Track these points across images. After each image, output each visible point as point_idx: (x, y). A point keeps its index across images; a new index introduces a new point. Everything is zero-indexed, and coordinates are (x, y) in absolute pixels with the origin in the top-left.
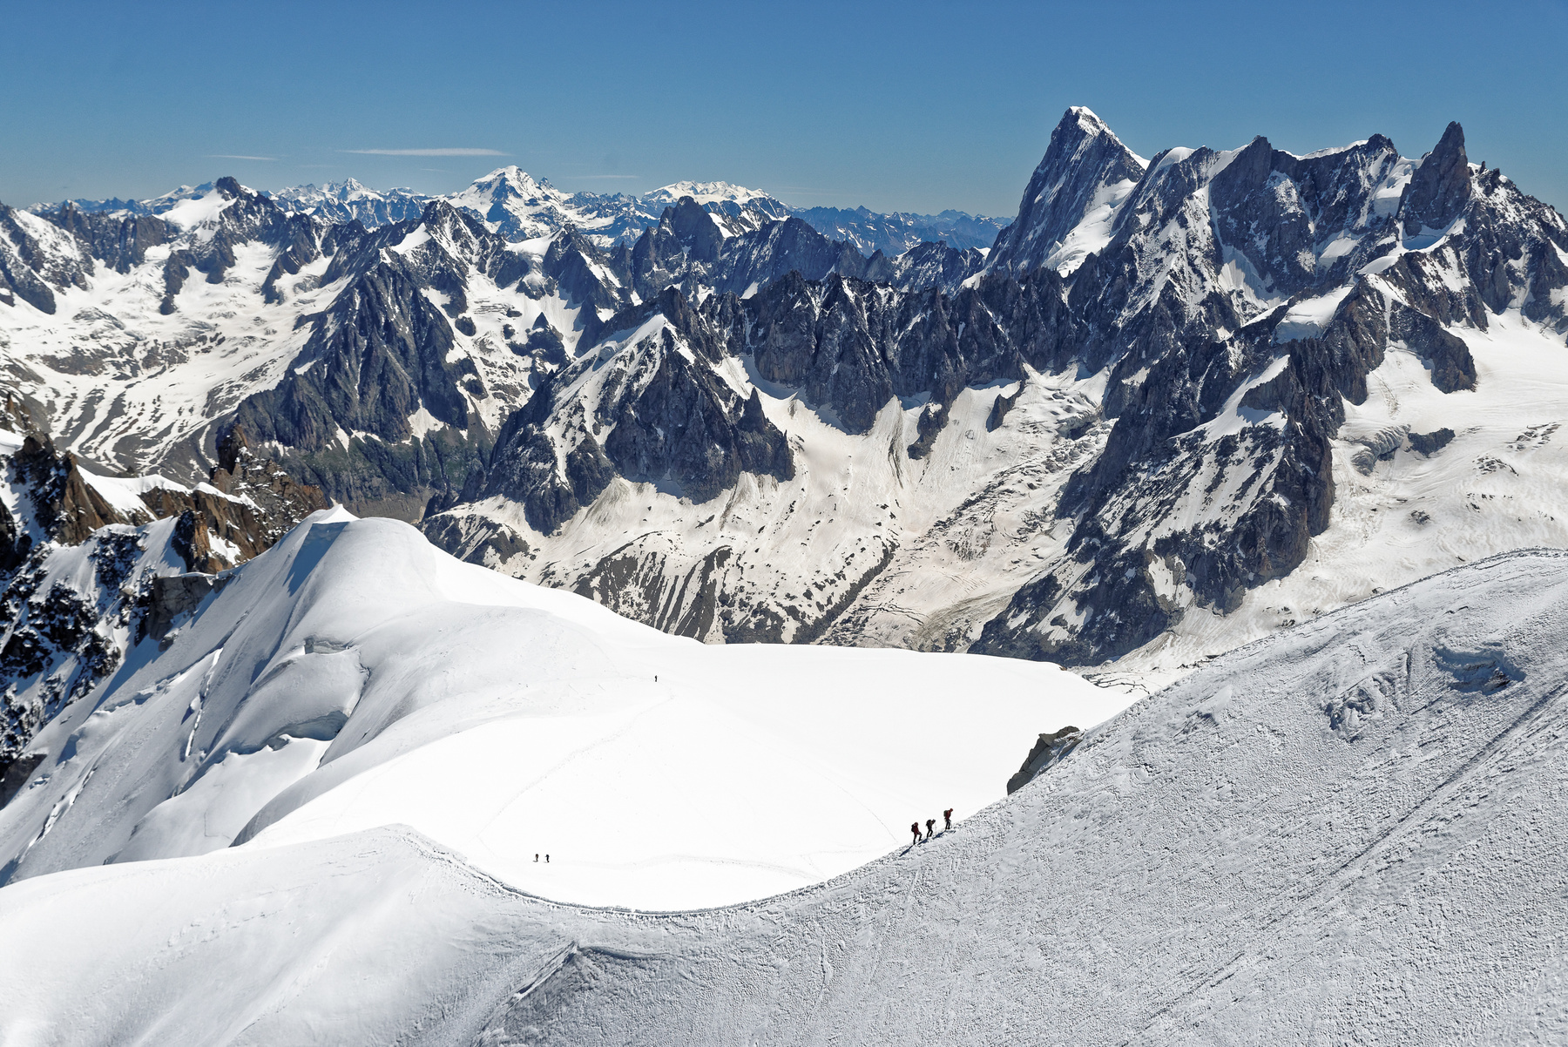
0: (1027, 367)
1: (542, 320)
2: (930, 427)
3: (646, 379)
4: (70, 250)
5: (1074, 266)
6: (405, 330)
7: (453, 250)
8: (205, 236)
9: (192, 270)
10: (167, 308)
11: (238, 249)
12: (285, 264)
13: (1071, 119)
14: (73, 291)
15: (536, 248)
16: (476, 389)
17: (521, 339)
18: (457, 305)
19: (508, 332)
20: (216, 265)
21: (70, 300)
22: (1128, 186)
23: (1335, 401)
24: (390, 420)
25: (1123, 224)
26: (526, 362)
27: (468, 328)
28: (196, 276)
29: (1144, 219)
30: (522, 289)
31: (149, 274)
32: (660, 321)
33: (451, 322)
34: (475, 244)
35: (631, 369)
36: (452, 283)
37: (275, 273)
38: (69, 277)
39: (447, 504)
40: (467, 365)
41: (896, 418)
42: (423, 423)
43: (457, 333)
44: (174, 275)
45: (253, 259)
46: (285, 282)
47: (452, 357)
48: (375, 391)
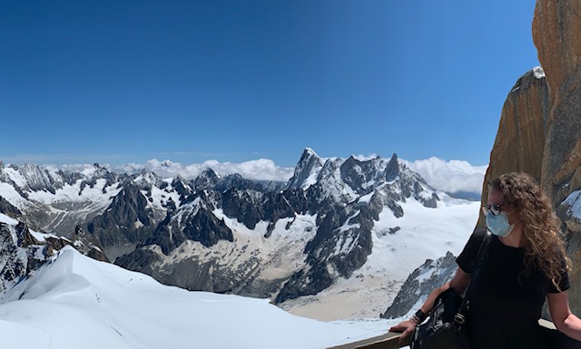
0: (296, 213)
1: (170, 199)
2: (270, 228)
3: (195, 214)
4: (60, 180)
5: (307, 187)
6: (135, 200)
7: (149, 181)
8: (90, 177)
10: (80, 194)
11: (98, 181)
12: (109, 184)
13: (306, 151)
14: (60, 190)
15: (169, 181)
16: (152, 216)
17: (165, 203)
18: (149, 194)
19: (162, 202)
20: (92, 184)
21: (58, 192)
22: (321, 168)
23: (372, 221)
24: (130, 223)
25: (319, 178)
26: (166, 209)
27: (151, 200)
28: (87, 186)
29: (325, 176)
30: (166, 190)
31: (77, 186)
32: (198, 199)
33: (147, 198)
34: (154, 179)
35: (191, 211)
36: (148, 189)
37: (106, 186)
38: (59, 186)
39: (142, 246)
40: (150, 210)
41: (262, 226)
42: (139, 224)
43: (149, 202)
44: (82, 187)
45: (101, 183)
46: (108, 189)
47: (147, 207)
48: (126, 216)
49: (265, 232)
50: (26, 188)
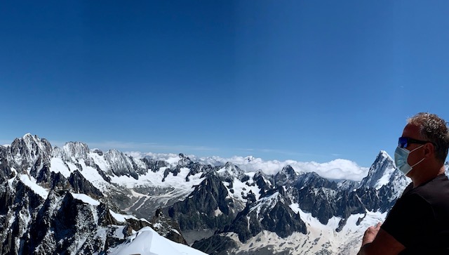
0: (367, 210)
1: (251, 191)
2: (342, 224)
3: (273, 207)
4: (144, 166)
5: (380, 187)
6: (216, 191)
7: (231, 173)
8: (175, 166)
9: (170, 173)
10: (163, 180)
11: (181, 169)
12: (192, 173)
13: (381, 154)
14: (143, 176)
15: (251, 175)
16: (232, 206)
17: (246, 195)
18: (231, 186)
19: (242, 193)
20: (175, 172)
21: (141, 177)
22: (394, 170)
24: (210, 210)
25: (392, 179)
26: (246, 201)
27: (232, 191)
29: (397, 177)
30: (247, 184)
31: (160, 173)
32: (277, 193)
33: (228, 190)
34: (237, 173)
35: (269, 204)
36: (230, 181)
37: (189, 175)
38: (142, 172)
39: (220, 232)
40: (231, 200)
41: (334, 221)
42: (218, 212)
43: (230, 193)
44: (166, 174)
45: (184, 171)
46: (191, 177)
47: (228, 197)
48: (207, 204)
49: (337, 226)
50: (109, 173)
